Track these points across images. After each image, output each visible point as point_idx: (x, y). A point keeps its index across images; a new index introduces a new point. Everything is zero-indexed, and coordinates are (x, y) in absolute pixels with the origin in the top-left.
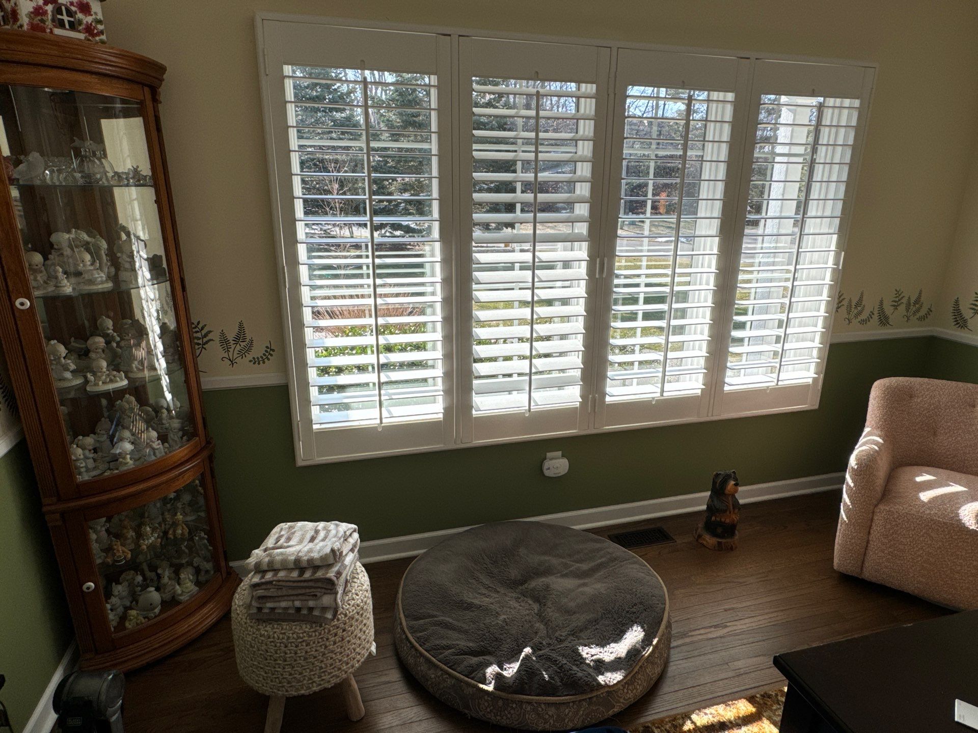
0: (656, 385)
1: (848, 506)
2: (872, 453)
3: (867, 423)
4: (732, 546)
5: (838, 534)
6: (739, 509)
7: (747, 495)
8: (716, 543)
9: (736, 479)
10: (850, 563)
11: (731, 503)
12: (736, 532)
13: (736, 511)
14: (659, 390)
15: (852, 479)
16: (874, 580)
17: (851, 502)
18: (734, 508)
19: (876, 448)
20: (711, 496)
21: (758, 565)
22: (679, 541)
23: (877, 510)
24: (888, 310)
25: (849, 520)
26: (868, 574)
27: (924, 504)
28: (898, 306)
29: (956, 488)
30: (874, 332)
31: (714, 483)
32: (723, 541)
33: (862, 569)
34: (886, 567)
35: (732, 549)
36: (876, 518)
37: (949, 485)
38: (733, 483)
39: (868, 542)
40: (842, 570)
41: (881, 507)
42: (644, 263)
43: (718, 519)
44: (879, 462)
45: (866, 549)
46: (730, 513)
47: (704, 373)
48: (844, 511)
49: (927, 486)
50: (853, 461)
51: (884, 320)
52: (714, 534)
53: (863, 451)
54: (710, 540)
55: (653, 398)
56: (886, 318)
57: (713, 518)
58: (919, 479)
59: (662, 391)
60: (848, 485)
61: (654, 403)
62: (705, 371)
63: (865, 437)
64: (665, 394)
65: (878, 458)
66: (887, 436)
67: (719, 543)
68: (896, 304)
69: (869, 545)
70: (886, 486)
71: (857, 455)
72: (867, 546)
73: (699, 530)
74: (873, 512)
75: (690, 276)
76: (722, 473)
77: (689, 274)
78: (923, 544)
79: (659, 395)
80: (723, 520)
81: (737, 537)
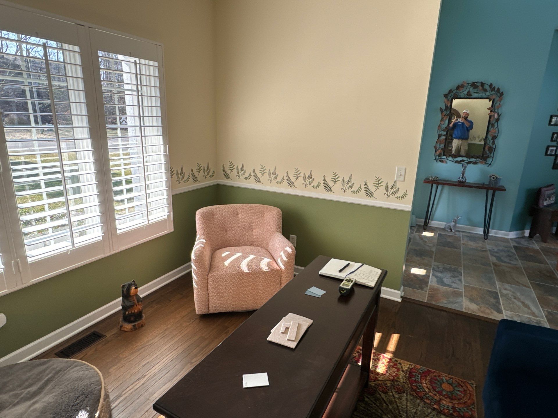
0: (68, 241)
1: (196, 279)
2: (201, 249)
3: (197, 234)
4: (142, 325)
5: (194, 295)
6: (142, 301)
7: (143, 291)
8: (132, 326)
9: (135, 285)
10: (203, 308)
11: (136, 300)
12: (143, 315)
13: (140, 303)
14: (70, 244)
15: (195, 265)
16: (215, 312)
17: (197, 277)
18: (138, 302)
19: (203, 246)
20: (123, 300)
21: (158, 329)
22: (108, 336)
23: (209, 277)
24: (196, 174)
25: (198, 287)
26: (212, 311)
27: (227, 267)
28: (200, 171)
29: (239, 255)
30: (192, 186)
31: (123, 291)
32: (136, 323)
33: (209, 309)
34: (218, 304)
35: (142, 326)
36: (209, 281)
37: (236, 254)
38: (134, 287)
39: (208, 295)
40: (200, 313)
41: (210, 275)
42: (38, 159)
43: (130, 312)
44: (205, 253)
45: (208, 298)
46: (136, 306)
47: (101, 226)
48: (195, 283)
49: (228, 257)
50: (193, 256)
51: (195, 179)
52: (130, 322)
53: (196, 249)
54: (128, 326)
55: (68, 250)
56: (196, 178)
57: (127, 313)
58: (223, 255)
59: (73, 244)
60: (194, 269)
61: (69, 253)
62: (102, 224)
63: (197, 241)
64: (75, 245)
65: (204, 251)
66: (207, 238)
67: (134, 326)
68: (199, 170)
69: (209, 296)
70: (211, 263)
71: (194, 252)
72: (208, 297)
73: (120, 322)
74: (207, 279)
75: (78, 165)
76: (126, 284)
77: (76, 164)
78: (230, 287)
79: (71, 247)
80: (133, 311)
81: (144, 318)
